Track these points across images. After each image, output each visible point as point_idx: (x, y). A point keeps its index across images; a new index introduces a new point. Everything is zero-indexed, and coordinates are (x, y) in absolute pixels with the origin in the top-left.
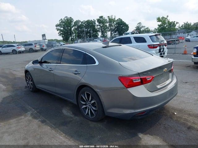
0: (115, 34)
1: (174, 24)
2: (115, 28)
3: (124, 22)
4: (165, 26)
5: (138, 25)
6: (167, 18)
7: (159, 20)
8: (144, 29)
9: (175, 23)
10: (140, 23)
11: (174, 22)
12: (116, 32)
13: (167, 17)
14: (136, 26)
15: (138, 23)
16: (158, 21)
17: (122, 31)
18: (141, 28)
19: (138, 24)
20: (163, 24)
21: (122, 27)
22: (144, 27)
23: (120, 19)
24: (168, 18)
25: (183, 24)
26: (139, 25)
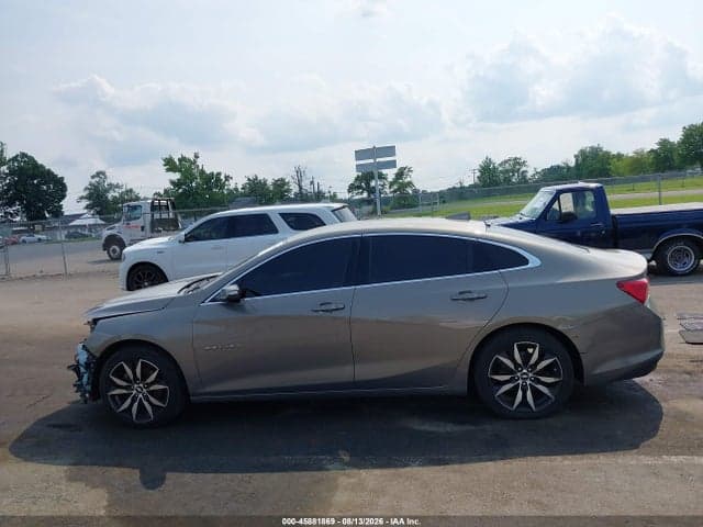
0: (10, 210)
1: (218, 180)
2: (8, 190)
3: (42, 166)
4: (194, 184)
5: (93, 181)
6: (195, 162)
7: (170, 165)
8: (117, 195)
9: (222, 177)
10: (103, 173)
11: (219, 174)
12: (11, 204)
13: (196, 157)
14: (87, 184)
15: (94, 173)
16: (168, 170)
17: (40, 201)
18: (107, 191)
19: (93, 177)
20: (186, 177)
21: (40, 184)
22: (117, 186)
23: (24, 155)
24: (200, 162)
25: (246, 181)
26: (97, 179)
